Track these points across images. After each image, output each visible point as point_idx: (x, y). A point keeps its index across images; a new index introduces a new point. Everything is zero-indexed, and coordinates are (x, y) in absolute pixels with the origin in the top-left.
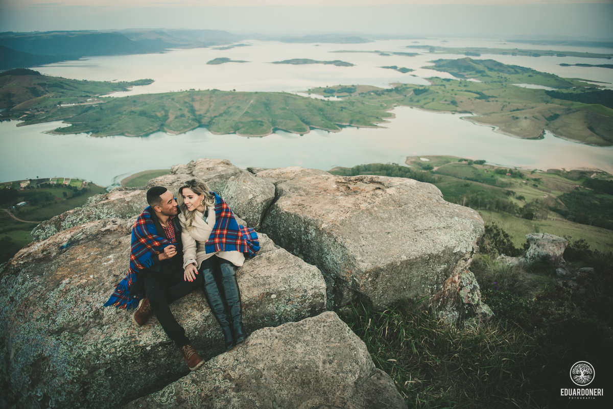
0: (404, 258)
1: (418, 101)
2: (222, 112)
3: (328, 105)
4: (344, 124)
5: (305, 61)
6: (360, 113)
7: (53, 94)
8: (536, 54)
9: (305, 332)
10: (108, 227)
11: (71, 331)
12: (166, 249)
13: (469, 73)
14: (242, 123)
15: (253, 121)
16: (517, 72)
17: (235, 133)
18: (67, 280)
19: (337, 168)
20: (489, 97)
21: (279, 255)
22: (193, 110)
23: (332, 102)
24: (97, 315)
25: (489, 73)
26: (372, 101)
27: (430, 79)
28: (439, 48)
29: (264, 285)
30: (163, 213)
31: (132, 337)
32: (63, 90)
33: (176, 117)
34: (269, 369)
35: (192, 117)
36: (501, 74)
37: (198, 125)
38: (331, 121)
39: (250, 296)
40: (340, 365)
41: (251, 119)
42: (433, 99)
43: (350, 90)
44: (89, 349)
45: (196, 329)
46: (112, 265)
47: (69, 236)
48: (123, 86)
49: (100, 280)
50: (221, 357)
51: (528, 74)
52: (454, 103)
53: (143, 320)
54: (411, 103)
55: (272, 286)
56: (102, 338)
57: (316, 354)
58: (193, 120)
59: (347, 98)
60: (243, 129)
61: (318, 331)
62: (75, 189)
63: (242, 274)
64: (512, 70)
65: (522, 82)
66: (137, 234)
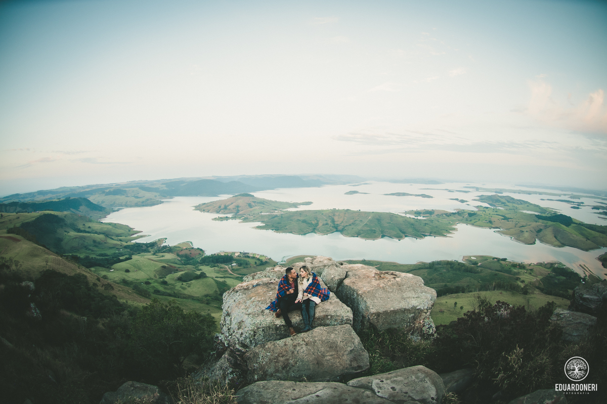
0: (392, 309)
1: (471, 221)
2: (351, 223)
3: (417, 222)
4: (426, 234)
5: (404, 194)
6: (436, 227)
7: (258, 207)
8: (529, 193)
9: (336, 330)
10: (272, 281)
11: (253, 315)
12: (290, 290)
13: (498, 204)
14: (362, 230)
15: (370, 230)
16: (522, 204)
17: (357, 237)
18: (254, 298)
19: (420, 262)
20: (509, 218)
21: (336, 302)
22: (333, 221)
23: (420, 220)
24: (263, 311)
25: (508, 204)
26: (444, 220)
27: (477, 207)
28: (481, 189)
29: (326, 312)
30: (291, 278)
31: (273, 321)
32: (264, 206)
33: (323, 225)
34: (319, 340)
35: (332, 225)
36: (514, 204)
37: (335, 230)
38: (418, 232)
39: (319, 315)
40: (346, 343)
41: (368, 229)
42: (479, 219)
43: (430, 213)
44: (258, 321)
45: (296, 323)
46: (271, 296)
47: (257, 282)
48: (295, 205)
49: (265, 300)
50: (303, 334)
51: (527, 205)
52: (490, 222)
53: (278, 316)
54: (467, 221)
55: (329, 313)
56: (263, 319)
57: (338, 339)
58: (333, 227)
59: (429, 217)
60: (363, 235)
61: (341, 331)
62: (261, 261)
63: (319, 306)
64: (519, 202)
65: (524, 210)
66: (281, 283)
